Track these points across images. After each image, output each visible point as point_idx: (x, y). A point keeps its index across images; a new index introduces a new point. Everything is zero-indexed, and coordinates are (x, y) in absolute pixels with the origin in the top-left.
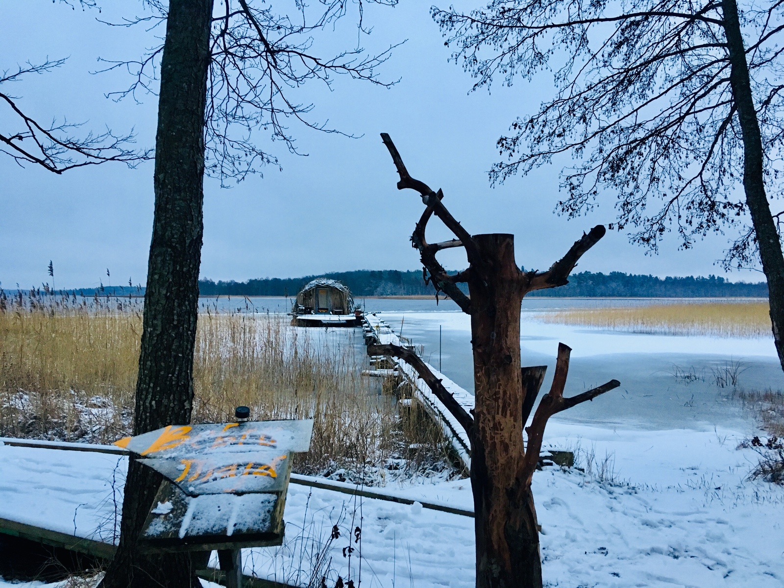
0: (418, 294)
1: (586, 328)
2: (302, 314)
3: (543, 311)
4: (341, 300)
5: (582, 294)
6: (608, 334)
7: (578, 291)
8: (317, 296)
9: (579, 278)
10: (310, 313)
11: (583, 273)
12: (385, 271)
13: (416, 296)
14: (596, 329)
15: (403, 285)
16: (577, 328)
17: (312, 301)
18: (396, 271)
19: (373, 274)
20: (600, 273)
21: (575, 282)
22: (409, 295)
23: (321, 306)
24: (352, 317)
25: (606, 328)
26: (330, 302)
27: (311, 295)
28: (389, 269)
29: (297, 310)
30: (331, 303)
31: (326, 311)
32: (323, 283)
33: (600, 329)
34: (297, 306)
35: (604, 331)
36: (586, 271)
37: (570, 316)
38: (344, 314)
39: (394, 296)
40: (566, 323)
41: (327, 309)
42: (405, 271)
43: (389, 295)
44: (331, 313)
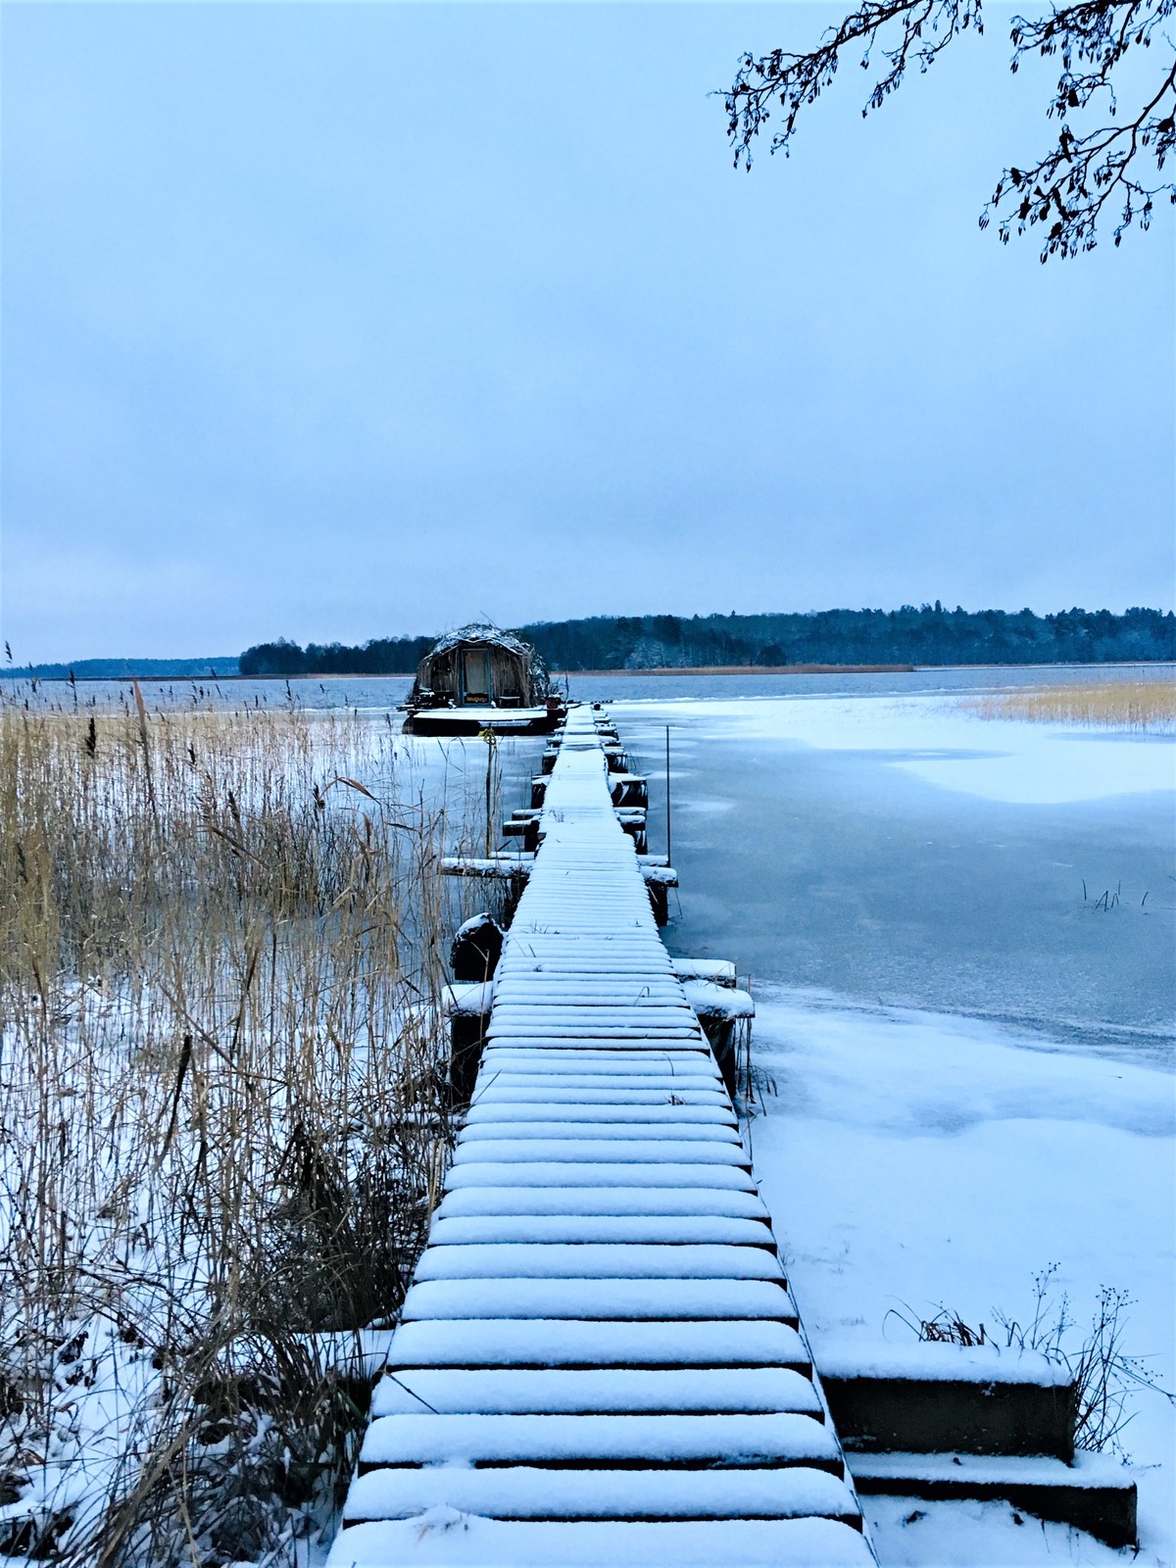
0: (717, 664)
1: (1079, 729)
2: (427, 707)
3: (978, 693)
4: (516, 674)
5: (1064, 658)
6: (1131, 740)
7: (1057, 650)
8: (462, 666)
9: (1060, 623)
10: (445, 705)
11: (1067, 612)
12: (648, 619)
13: (712, 669)
14: (1102, 729)
15: (686, 645)
16: (1058, 728)
17: (452, 678)
18: (670, 616)
19: (623, 624)
20: (1104, 611)
21: (1050, 632)
22: (698, 666)
23: (473, 690)
24: (539, 713)
25: (1125, 728)
26: (492, 680)
27: (448, 665)
28: (654, 614)
29: (417, 700)
30: (495, 682)
31: (482, 700)
32: (473, 636)
33: (1113, 729)
34: (416, 690)
35: (1120, 733)
36: (1075, 609)
37: (1041, 702)
38: (522, 706)
39: (666, 669)
40: (1031, 718)
41: (486, 696)
42: (690, 617)
43: (655, 667)
44: (493, 703)
